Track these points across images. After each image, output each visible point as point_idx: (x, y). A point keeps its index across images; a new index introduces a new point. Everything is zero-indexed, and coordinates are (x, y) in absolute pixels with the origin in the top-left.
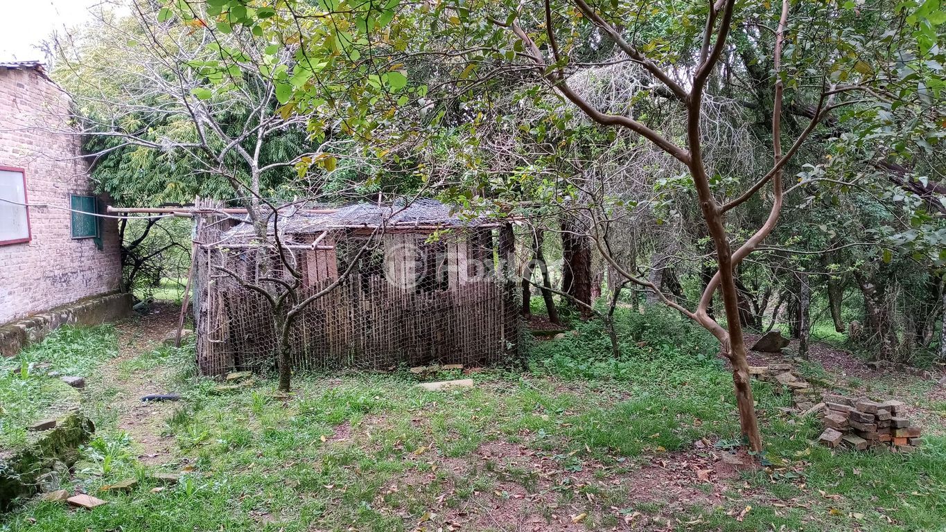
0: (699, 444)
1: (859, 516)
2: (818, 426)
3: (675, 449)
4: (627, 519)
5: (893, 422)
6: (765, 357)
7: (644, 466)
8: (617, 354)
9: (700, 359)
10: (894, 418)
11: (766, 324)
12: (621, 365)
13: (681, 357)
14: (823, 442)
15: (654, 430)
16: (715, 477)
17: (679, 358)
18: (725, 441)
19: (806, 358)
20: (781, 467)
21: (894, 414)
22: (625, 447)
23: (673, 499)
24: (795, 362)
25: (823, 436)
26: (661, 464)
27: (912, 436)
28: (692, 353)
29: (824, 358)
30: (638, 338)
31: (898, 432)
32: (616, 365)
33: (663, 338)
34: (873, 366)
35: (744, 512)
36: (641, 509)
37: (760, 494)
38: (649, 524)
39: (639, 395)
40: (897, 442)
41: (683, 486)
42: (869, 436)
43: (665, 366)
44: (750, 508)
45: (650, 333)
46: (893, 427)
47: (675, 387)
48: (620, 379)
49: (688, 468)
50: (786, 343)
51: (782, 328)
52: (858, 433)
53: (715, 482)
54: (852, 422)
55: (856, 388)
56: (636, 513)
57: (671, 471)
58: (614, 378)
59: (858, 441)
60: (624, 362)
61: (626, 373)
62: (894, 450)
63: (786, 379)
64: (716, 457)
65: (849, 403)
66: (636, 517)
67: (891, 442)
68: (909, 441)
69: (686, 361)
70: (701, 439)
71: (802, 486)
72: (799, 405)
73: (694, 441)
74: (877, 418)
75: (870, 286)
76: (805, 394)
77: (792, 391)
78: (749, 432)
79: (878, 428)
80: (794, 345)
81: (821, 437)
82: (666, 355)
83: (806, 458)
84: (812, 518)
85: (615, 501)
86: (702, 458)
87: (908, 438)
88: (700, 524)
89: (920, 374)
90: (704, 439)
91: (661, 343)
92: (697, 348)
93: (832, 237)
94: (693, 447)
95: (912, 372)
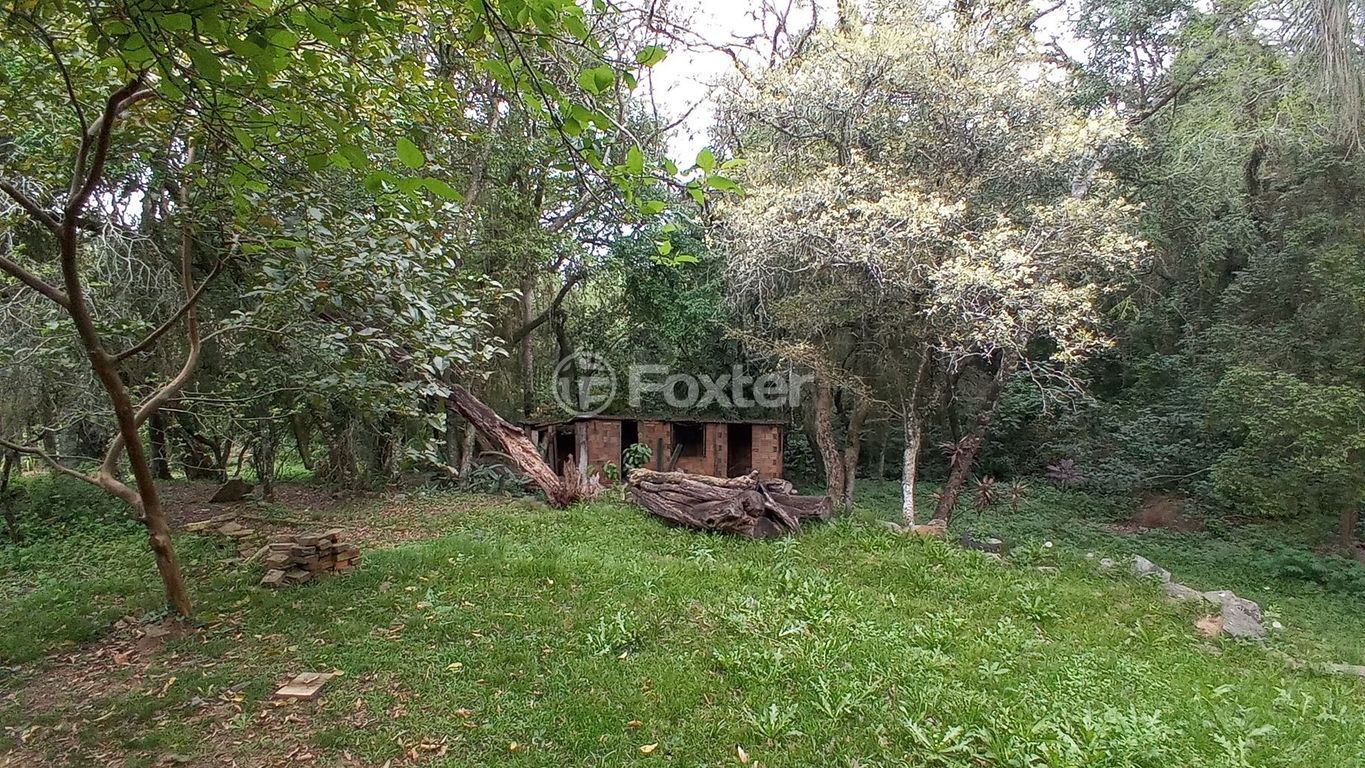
0: (119, 624)
1: (293, 649)
2: (260, 570)
3: (86, 639)
4: (24, 738)
5: (334, 548)
6: (225, 507)
7: (46, 669)
8: (19, 538)
9: (129, 526)
10: (335, 545)
11: (231, 472)
12: (22, 551)
13: (106, 528)
14: (266, 585)
15: (59, 623)
16: (137, 657)
17: (102, 529)
18: (152, 613)
19: (271, 500)
20: (216, 623)
21: (334, 541)
22: (22, 652)
23: (80, 699)
24: (259, 506)
25: (265, 579)
26: (69, 661)
27: (352, 557)
28: (120, 520)
29: (290, 497)
30: (46, 515)
31: (338, 556)
32: (16, 553)
33: (80, 509)
34: (335, 497)
35: (167, 686)
36: (42, 721)
37: (189, 660)
38: (51, 736)
39: (44, 584)
40: (339, 566)
41: (95, 679)
42: (312, 567)
43: (83, 542)
44: (174, 679)
45: (62, 505)
46: (334, 553)
47: (95, 565)
48: (21, 569)
49: (104, 656)
50: (250, 488)
51: (247, 474)
52: (300, 567)
53: (137, 662)
54: (294, 558)
55: (319, 520)
56: (34, 728)
57: (82, 665)
58: (14, 569)
59: (301, 575)
60: (27, 546)
61: (29, 559)
62: (337, 573)
63: (231, 529)
64: (140, 633)
65: (293, 540)
66: (34, 732)
67: (333, 567)
68: (350, 562)
69: (111, 531)
70: (121, 618)
71: (239, 636)
72: (243, 553)
73: (112, 624)
74: (318, 549)
75: (328, 424)
76: (251, 541)
77: (237, 540)
78: (176, 597)
79: (320, 558)
80: (259, 490)
81: (264, 580)
82: (85, 529)
83: (246, 605)
84: (245, 666)
85: (8, 719)
86: (123, 639)
87: (349, 560)
88: (113, 716)
89: (377, 497)
90: (127, 617)
91: (77, 515)
92: (125, 514)
93: (253, 384)
94: (111, 630)
95: (371, 497)
